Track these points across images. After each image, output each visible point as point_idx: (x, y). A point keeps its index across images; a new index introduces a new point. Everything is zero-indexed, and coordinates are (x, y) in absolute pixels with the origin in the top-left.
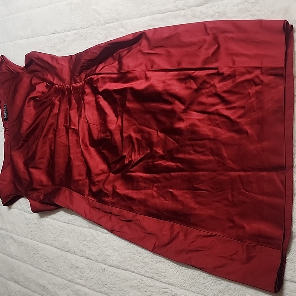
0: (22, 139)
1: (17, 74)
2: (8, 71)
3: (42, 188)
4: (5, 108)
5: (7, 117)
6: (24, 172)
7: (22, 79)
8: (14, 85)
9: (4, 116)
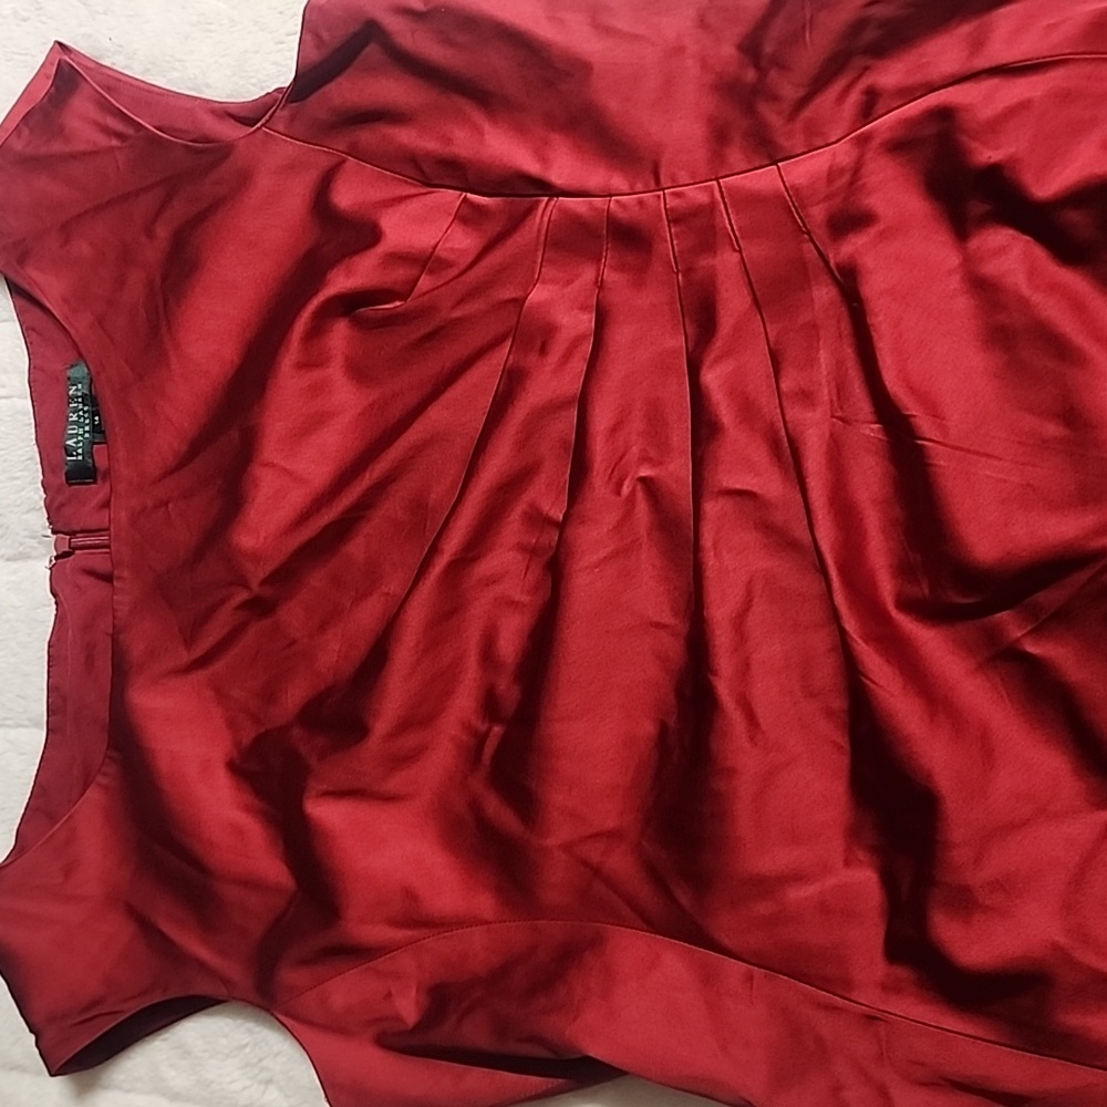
0: (242, 596)
1: (202, 151)
2: (115, 142)
3: (410, 942)
4: (72, 398)
5: (89, 453)
6: (239, 831)
7: (244, 179)
8: (163, 232)
9: (68, 451)
